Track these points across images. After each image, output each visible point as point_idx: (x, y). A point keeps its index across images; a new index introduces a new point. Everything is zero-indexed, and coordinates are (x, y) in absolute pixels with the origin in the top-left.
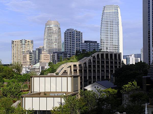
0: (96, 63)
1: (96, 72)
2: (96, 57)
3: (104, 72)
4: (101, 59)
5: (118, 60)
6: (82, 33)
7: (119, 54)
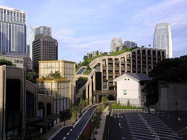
0: (137, 58)
1: (137, 67)
2: (136, 52)
3: (146, 68)
4: (142, 55)
5: (162, 56)
6: (137, 44)
7: (164, 52)
